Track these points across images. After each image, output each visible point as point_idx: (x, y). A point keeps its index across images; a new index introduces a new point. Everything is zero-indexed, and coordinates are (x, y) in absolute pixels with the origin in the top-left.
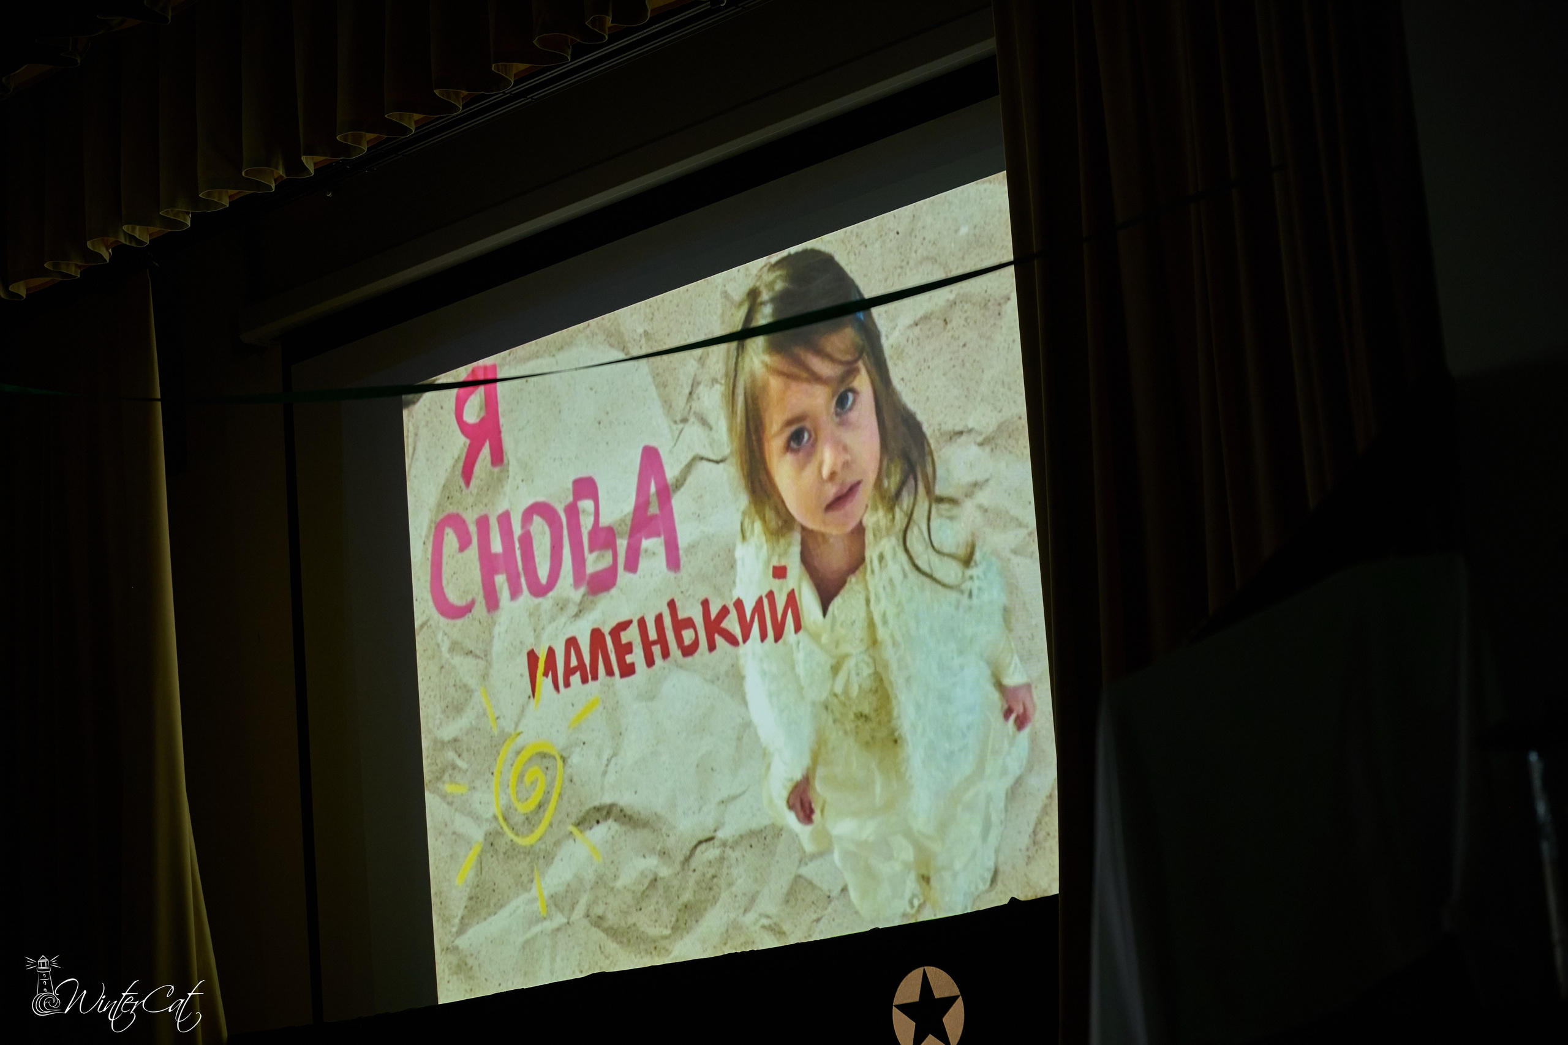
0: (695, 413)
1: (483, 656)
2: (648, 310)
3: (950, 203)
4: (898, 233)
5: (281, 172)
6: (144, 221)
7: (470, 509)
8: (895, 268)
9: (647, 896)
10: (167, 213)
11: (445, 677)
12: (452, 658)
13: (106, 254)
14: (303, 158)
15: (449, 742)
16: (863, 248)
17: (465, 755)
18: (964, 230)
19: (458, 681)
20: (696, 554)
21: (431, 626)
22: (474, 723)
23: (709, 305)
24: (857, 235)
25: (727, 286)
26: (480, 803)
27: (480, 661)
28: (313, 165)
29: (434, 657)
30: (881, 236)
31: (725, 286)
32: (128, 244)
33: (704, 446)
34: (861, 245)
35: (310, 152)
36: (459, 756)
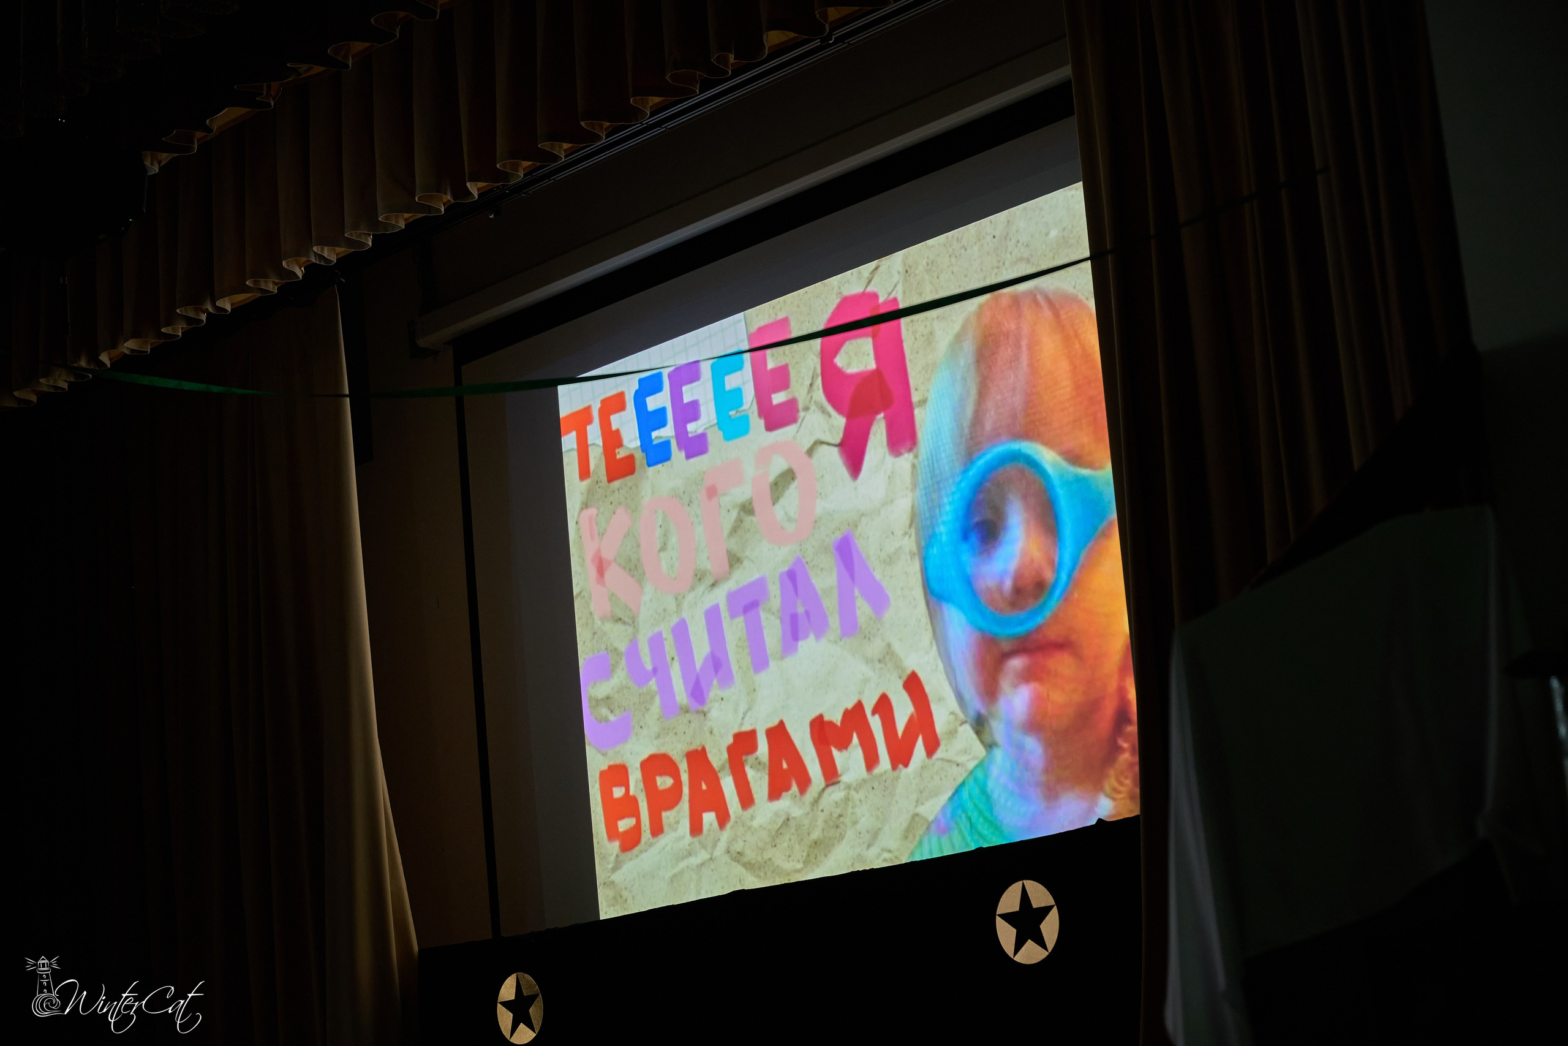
0: (815, 402)
1: (631, 624)
2: (771, 311)
3: (1041, 209)
4: (994, 237)
5: (449, 197)
6: (332, 243)
7: (616, 492)
8: (992, 268)
9: (781, 834)
10: (351, 235)
11: (597, 642)
12: (604, 625)
13: (299, 273)
14: (468, 184)
15: (602, 699)
16: (963, 251)
17: (617, 711)
18: (1054, 233)
19: (609, 645)
20: (819, 527)
21: (584, 596)
22: (624, 682)
23: (826, 305)
24: (957, 239)
25: (842, 288)
26: (631, 753)
27: (627, 627)
28: (476, 190)
29: (587, 624)
30: (979, 240)
31: (840, 288)
32: (318, 262)
33: (824, 432)
34: (961, 248)
35: (473, 179)
36: (612, 712)
